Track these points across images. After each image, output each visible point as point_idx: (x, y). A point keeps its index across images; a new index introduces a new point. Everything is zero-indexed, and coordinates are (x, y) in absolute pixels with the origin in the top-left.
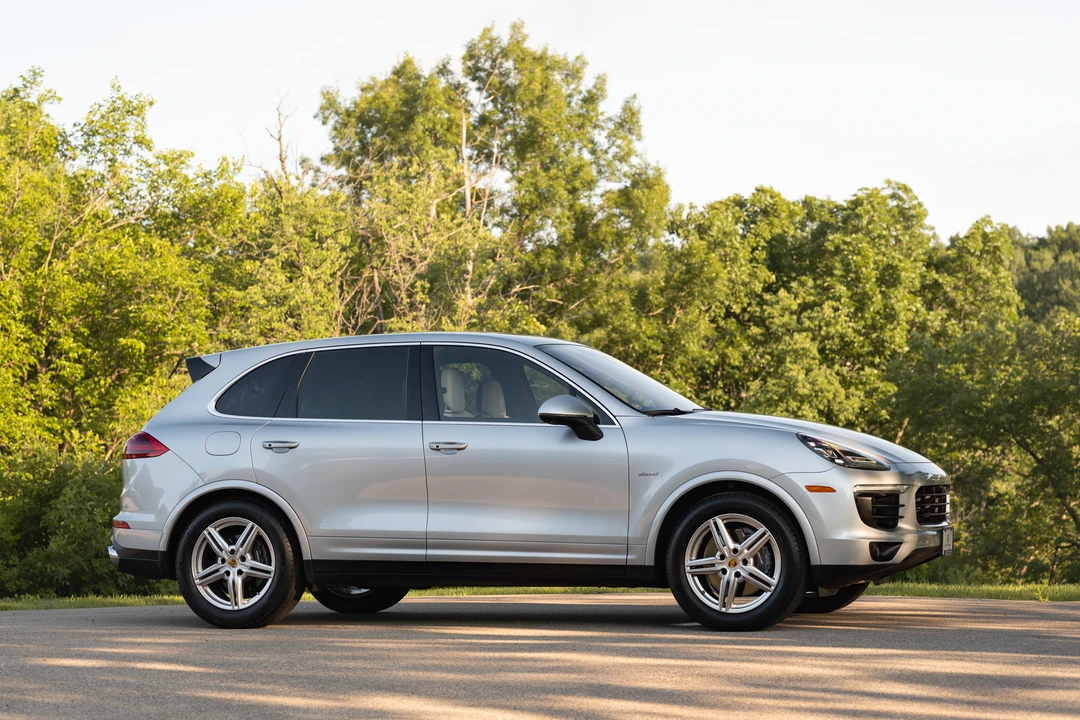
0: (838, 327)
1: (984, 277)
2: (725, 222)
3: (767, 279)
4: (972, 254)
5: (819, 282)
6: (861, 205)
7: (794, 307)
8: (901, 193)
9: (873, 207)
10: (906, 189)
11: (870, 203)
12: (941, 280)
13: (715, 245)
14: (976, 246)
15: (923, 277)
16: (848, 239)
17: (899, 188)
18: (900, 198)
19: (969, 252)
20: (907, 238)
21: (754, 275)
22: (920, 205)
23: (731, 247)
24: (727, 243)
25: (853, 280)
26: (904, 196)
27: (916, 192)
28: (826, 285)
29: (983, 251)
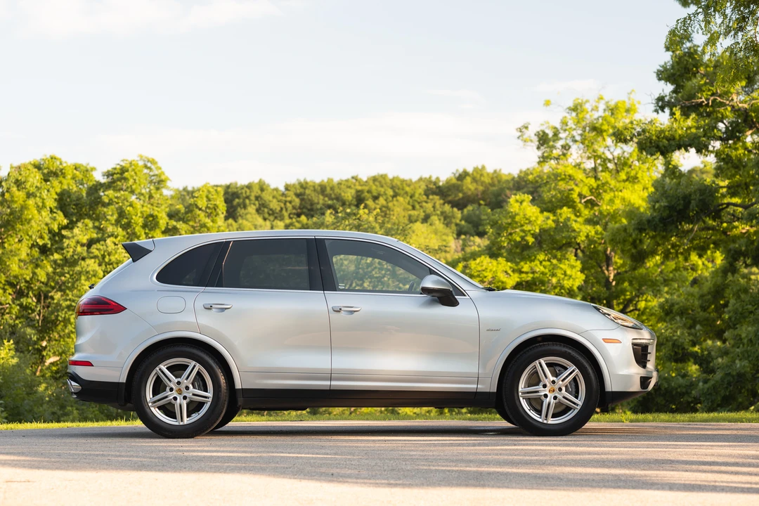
0: (116, 256)
1: (208, 225)
2: (35, 179)
3: (61, 222)
4: (200, 209)
5: (97, 224)
6: (127, 171)
7: (85, 241)
8: (149, 165)
9: (136, 173)
10: (153, 162)
11: (133, 170)
12: (178, 226)
13: (29, 195)
14: (202, 203)
15: (167, 223)
16: (118, 195)
17: (148, 161)
18: (149, 168)
19: (197, 207)
20: (158, 196)
21: (54, 219)
22: (163, 173)
23: (40, 197)
24: (38, 195)
25: (123, 220)
26: (153, 167)
27: (160, 164)
28: (102, 226)
29: (207, 207)
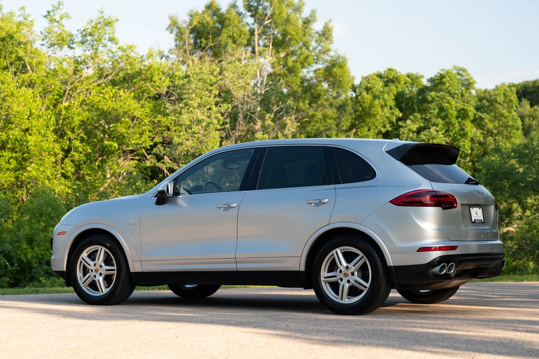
0: (438, 140)
1: (505, 115)
2: (379, 85)
3: (398, 115)
4: (500, 104)
5: (424, 116)
6: (445, 77)
7: (415, 129)
8: (461, 72)
9: (451, 79)
10: (464, 70)
11: (449, 77)
12: (483, 117)
13: (375, 97)
14: (501, 99)
15: (475, 115)
16: (439, 95)
17: (461, 70)
18: (462, 75)
19: (496, 101)
20: (468, 94)
21: (393, 114)
22: (472, 78)
23: (383, 98)
24: (381, 97)
25: (443, 113)
26: (464, 74)
27: (469, 72)
28: (427, 118)
29: (504, 102)
